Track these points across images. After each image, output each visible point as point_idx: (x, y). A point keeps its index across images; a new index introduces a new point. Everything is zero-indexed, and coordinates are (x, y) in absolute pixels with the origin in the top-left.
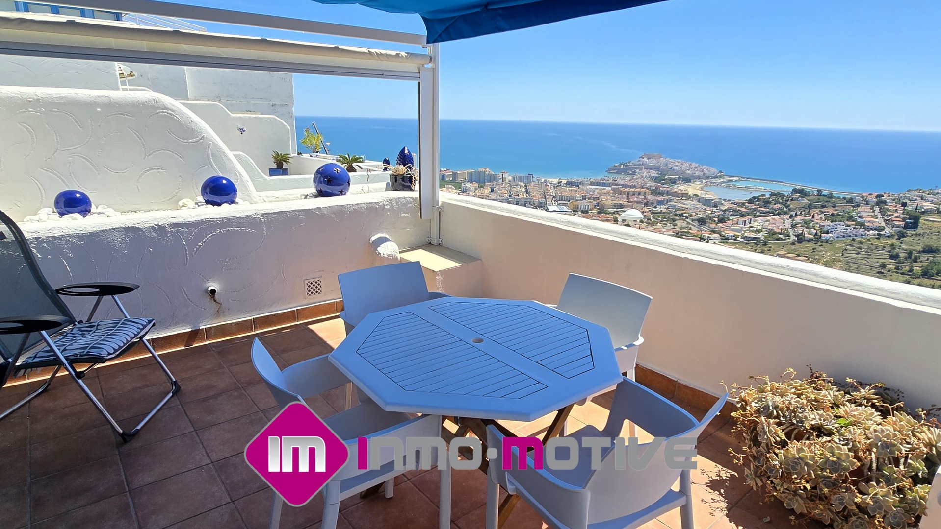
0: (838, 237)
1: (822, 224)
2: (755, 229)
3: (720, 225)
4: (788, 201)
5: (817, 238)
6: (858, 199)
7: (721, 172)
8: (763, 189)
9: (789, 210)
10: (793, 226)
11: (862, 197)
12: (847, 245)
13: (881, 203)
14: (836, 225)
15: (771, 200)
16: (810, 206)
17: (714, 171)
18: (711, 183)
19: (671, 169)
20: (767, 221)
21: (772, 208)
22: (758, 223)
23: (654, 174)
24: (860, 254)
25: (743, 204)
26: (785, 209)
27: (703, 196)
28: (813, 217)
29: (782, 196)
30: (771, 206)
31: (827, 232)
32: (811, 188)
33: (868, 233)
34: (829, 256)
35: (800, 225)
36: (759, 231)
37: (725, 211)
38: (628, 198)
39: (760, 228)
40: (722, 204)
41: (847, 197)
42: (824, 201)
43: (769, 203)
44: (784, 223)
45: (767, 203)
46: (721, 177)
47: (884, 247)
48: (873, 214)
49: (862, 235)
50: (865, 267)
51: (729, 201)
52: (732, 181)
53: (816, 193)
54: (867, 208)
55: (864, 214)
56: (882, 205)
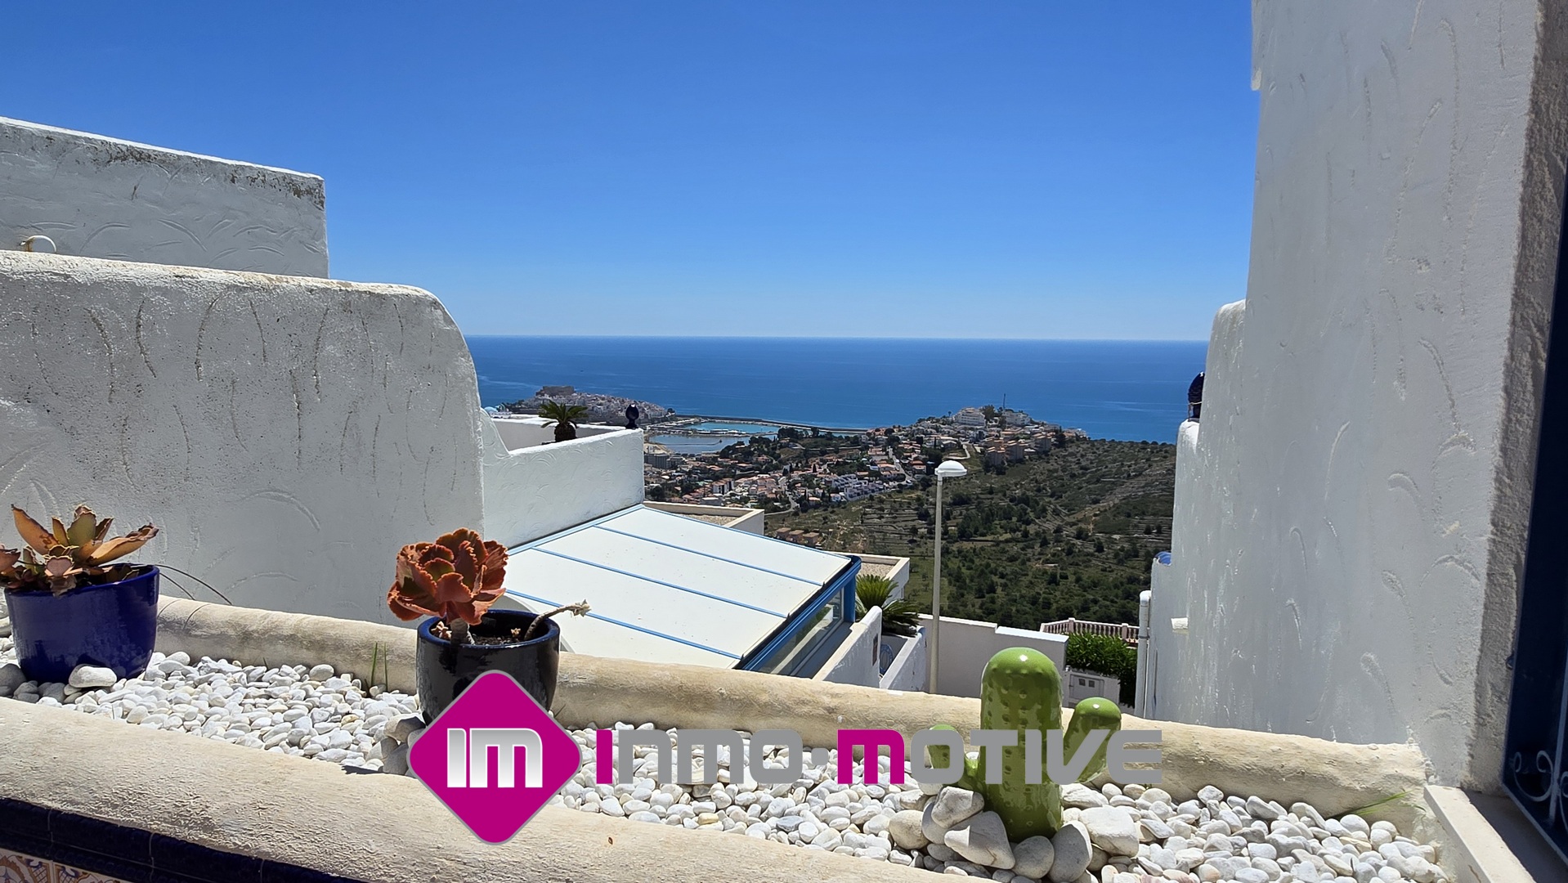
5: (826, 502)
6: (864, 438)
10: (792, 487)
11: (869, 434)
13: (893, 441)
16: (806, 455)
17: (660, 409)
18: (659, 429)
21: (757, 462)
22: (741, 488)
24: (883, 517)
29: (768, 441)
34: (845, 526)
36: (745, 500)
42: (822, 444)
45: (747, 455)
46: (672, 419)
48: (886, 457)
50: (892, 535)
54: (878, 450)
55: (877, 459)
56: (896, 443)
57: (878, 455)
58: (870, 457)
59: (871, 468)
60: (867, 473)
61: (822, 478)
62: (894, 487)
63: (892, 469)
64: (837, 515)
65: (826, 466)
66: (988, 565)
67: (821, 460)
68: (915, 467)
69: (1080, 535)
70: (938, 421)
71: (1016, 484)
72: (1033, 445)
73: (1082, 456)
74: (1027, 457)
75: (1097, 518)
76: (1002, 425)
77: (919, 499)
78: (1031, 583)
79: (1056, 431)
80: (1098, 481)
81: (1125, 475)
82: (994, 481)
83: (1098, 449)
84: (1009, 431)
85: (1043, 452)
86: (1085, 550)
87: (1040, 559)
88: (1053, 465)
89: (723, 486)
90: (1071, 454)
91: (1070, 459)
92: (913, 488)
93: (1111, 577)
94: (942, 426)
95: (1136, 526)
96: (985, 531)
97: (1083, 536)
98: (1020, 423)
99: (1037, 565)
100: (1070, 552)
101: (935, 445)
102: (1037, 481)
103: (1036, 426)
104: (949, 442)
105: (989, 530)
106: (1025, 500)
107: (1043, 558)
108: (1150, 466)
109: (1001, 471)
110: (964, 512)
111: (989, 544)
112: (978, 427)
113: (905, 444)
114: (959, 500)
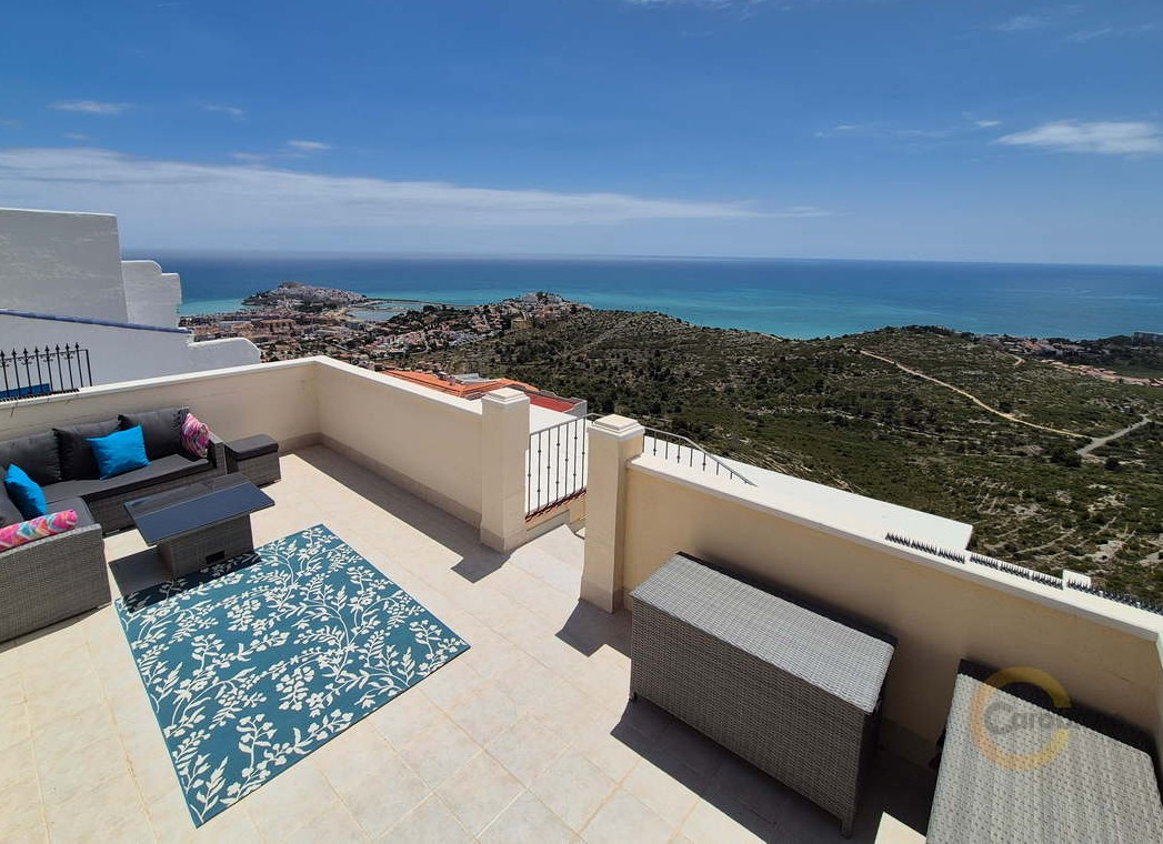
0: (460, 343)
1: (448, 333)
2: (398, 345)
3: (368, 345)
4: (421, 317)
5: (446, 346)
6: (472, 310)
7: (365, 296)
8: (400, 309)
9: (423, 324)
10: (428, 339)
12: (467, 348)
14: (458, 333)
15: (408, 317)
16: (439, 320)
19: (315, 296)
20: (407, 336)
22: (400, 339)
23: (298, 303)
25: (386, 324)
26: (420, 324)
27: (349, 320)
28: (441, 329)
29: (417, 313)
30: (409, 323)
31: (452, 340)
32: (438, 304)
33: (480, 336)
35: (432, 337)
36: (402, 346)
37: (371, 332)
38: (272, 330)
39: (402, 343)
40: (368, 326)
41: (464, 309)
42: (447, 314)
43: (407, 320)
44: (420, 337)
46: (366, 301)
47: (492, 345)
48: (482, 321)
49: (477, 339)
51: (374, 322)
52: (375, 304)
53: (441, 308)
54: (478, 317)
56: (488, 313)
57: (478, 320)
58: (473, 321)
59: (473, 326)
60: (470, 330)
61: (445, 333)
62: (484, 337)
63: (484, 327)
64: (452, 353)
65: (448, 326)
67: (446, 323)
68: (496, 325)
69: (579, 360)
70: (513, 300)
71: (549, 334)
72: (560, 313)
73: (585, 318)
74: (556, 319)
75: (589, 350)
76: (546, 303)
77: (497, 343)
79: (573, 306)
80: (591, 331)
81: (605, 328)
82: (538, 332)
83: (594, 314)
84: (549, 305)
85: (564, 318)
86: (581, 367)
88: (569, 323)
89: (389, 339)
90: (579, 317)
92: (495, 337)
94: (515, 303)
95: (607, 354)
98: (556, 301)
100: (572, 369)
101: (509, 314)
102: (560, 332)
103: (564, 303)
104: (516, 312)
106: (553, 342)
107: (560, 372)
108: (617, 323)
110: (521, 349)
112: (533, 303)
113: (493, 314)
114: (519, 343)
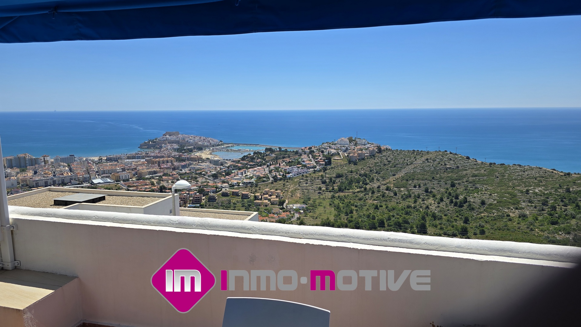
0: (295, 175)
1: (285, 168)
2: (249, 177)
3: (227, 177)
4: (264, 156)
5: (284, 178)
6: (300, 151)
7: (221, 141)
8: (249, 150)
9: (266, 162)
10: (270, 172)
11: (302, 150)
12: (300, 180)
13: (312, 152)
14: (292, 168)
15: (254, 157)
16: (277, 158)
17: (216, 141)
18: (216, 149)
19: (187, 142)
20: (255, 170)
21: (256, 162)
22: (250, 173)
23: (176, 146)
24: (307, 183)
25: (239, 161)
26: (264, 162)
27: (212, 159)
28: (280, 165)
29: (260, 153)
30: (255, 161)
31: (289, 173)
32: (275, 147)
33: (309, 170)
34: (292, 187)
35: (273, 171)
36: (251, 178)
37: (228, 167)
38: (159, 166)
39: (251, 175)
40: (226, 163)
41: (294, 150)
42: (283, 154)
43: (254, 159)
44: (265, 171)
45: (252, 159)
46: (222, 145)
47: (318, 177)
48: (309, 159)
49: (306, 172)
50: (311, 191)
51: (230, 160)
52: (229, 147)
53: (278, 150)
54: (306, 156)
55: (305, 160)
56: (312, 153)
57: (306, 158)
58: (302, 159)
59: (303, 163)
60: (301, 165)
61: (283, 168)
62: (312, 171)
63: (311, 163)
64: (289, 183)
65: (284, 163)
66: (350, 202)
67: (283, 161)
68: (320, 162)
69: (387, 189)
70: (330, 144)
71: (361, 169)
72: (368, 152)
73: (388, 156)
74: (366, 157)
75: (395, 182)
76: (356, 144)
77: (322, 176)
78: (368, 209)
79: (378, 147)
80: (395, 167)
81: (406, 164)
82: (353, 167)
83: (395, 153)
84: (359, 147)
85: (372, 156)
86: (390, 195)
87: (371, 199)
88: (377, 160)
89: (242, 172)
90: (384, 156)
91: (383, 158)
92: (320, 171)
93: (400, 206)
94: (332, 145)
95: (410, 184)
96: (349, 188)
97: (389, 189)
98: (363, 144)
99: (370, 202)
100: (383, 196)
101: (329, 154)
102: (370, 167)
103: (370, 145)
104: (334, 152)
105: (351, 188)
106: (365, 175)
107: (373, 198)
108: (416, 160)
109: (355, 164)
110: (341, 180)
111: (351, 193)
112: (346, 146)
113: (316, 153)
114: (339, 176)
